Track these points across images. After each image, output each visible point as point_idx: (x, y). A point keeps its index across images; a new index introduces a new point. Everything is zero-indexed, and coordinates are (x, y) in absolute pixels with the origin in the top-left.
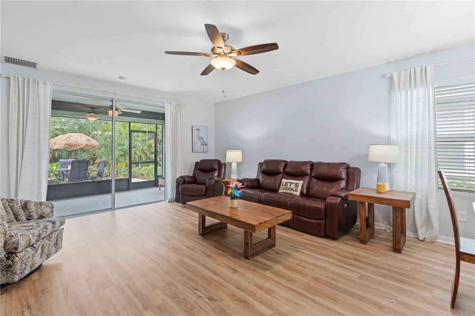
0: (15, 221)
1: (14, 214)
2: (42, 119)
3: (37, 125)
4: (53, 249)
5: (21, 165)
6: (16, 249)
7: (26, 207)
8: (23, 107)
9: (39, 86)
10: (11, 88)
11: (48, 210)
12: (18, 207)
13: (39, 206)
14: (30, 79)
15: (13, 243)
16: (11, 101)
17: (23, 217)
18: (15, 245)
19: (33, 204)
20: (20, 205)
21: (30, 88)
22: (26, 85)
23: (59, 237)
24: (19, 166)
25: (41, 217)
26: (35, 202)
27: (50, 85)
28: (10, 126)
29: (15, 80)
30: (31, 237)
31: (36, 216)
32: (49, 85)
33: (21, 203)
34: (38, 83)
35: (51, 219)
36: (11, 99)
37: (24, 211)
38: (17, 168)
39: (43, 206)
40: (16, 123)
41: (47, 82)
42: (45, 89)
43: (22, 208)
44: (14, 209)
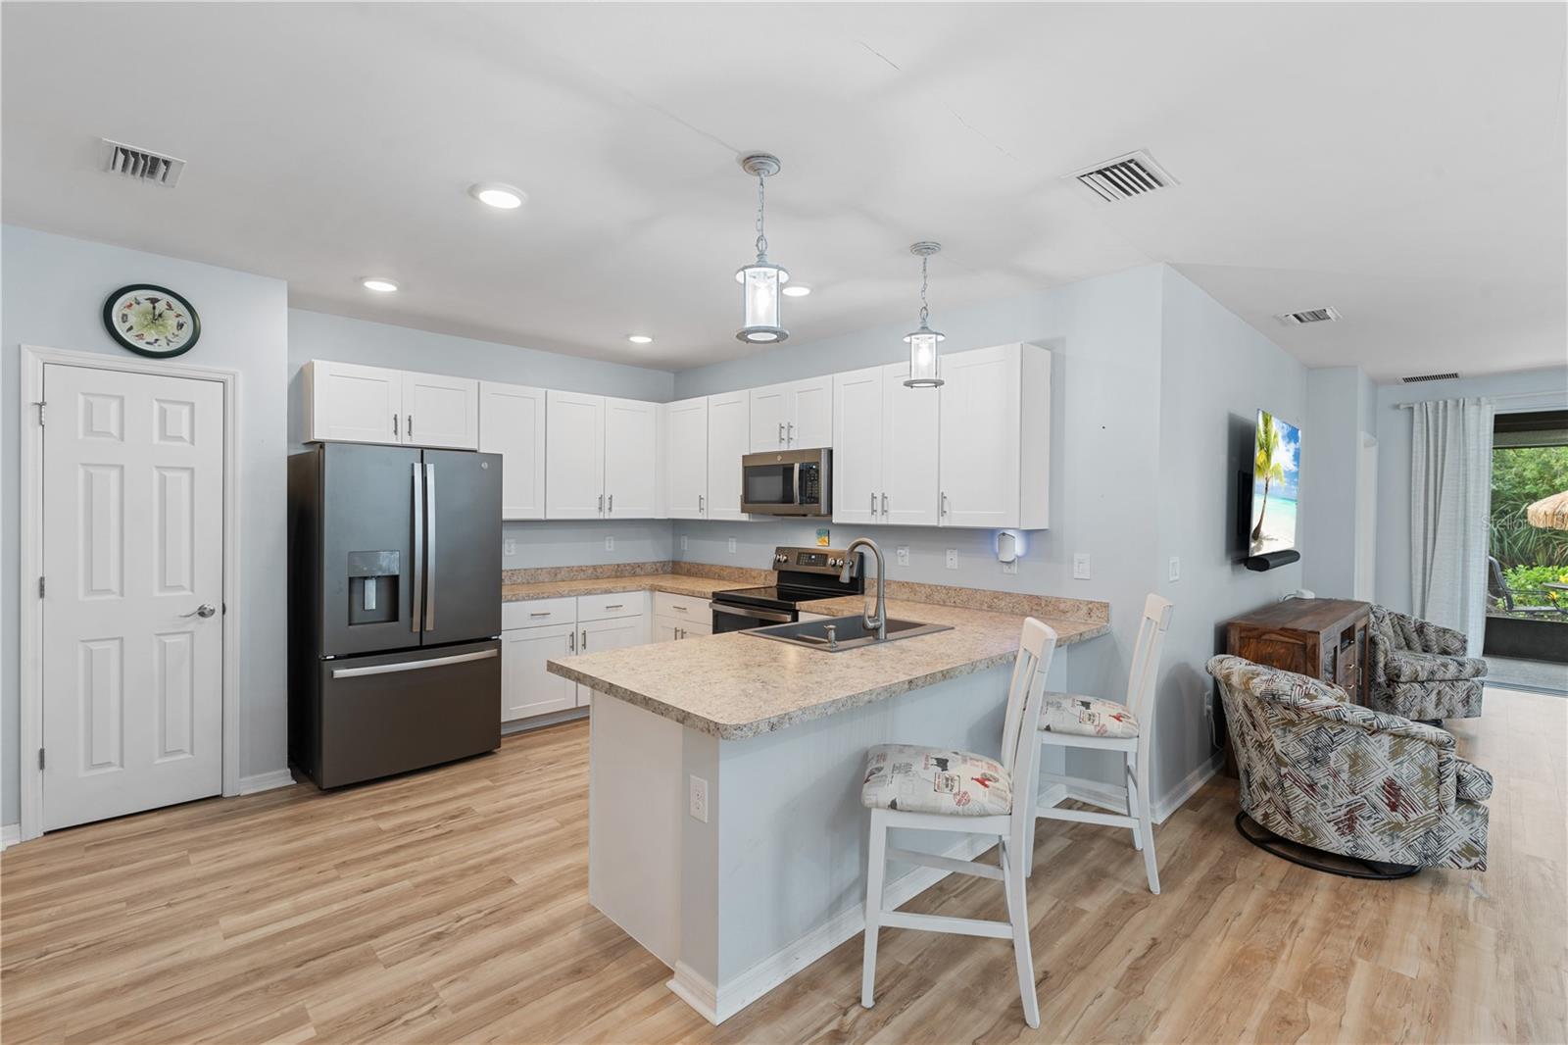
0: (1406, 648)
1: (1405, 639)
2: (1472, 477)
3: (1461, 488)
4: (1460, 709)
5: (1432, 564)
6: (1399, 677)
7: (1422, 632)
8: (1436, 456)
9: (1466, 412)
10: (1415, 424)
11: (1457, 645)
12: (1411, 628)
13: (1441, 634)
14: (1449, 401)
15: (1395, 668)
16: (1414, 450)
17: (1417, 645)
18: (1397, 672)
19: (1432, 629)
20: (1413, 625)
21: (1449, 418)
22: (1440, 415)
23: (1473, 692)
24: (1428, 567)
25: (1445, 652)
26: (1436, 627)
27: (1490, 403)
28: (1413, 493)
29: (1421, 410)
30: (1419, 668)
31: (1435, 648)
32: (1486, 404)
33: (1415, 623)
34: (1464, 405)
35: (1460, 659)
36: (1414, 446)
37: (1420, 636)
38: (1424, 569)
39: (1447, 636)
40: (1423, 488)
41: (1483, 400)
42: (1479, 414)
43: (1416, 631)
44: (1405, 630)
